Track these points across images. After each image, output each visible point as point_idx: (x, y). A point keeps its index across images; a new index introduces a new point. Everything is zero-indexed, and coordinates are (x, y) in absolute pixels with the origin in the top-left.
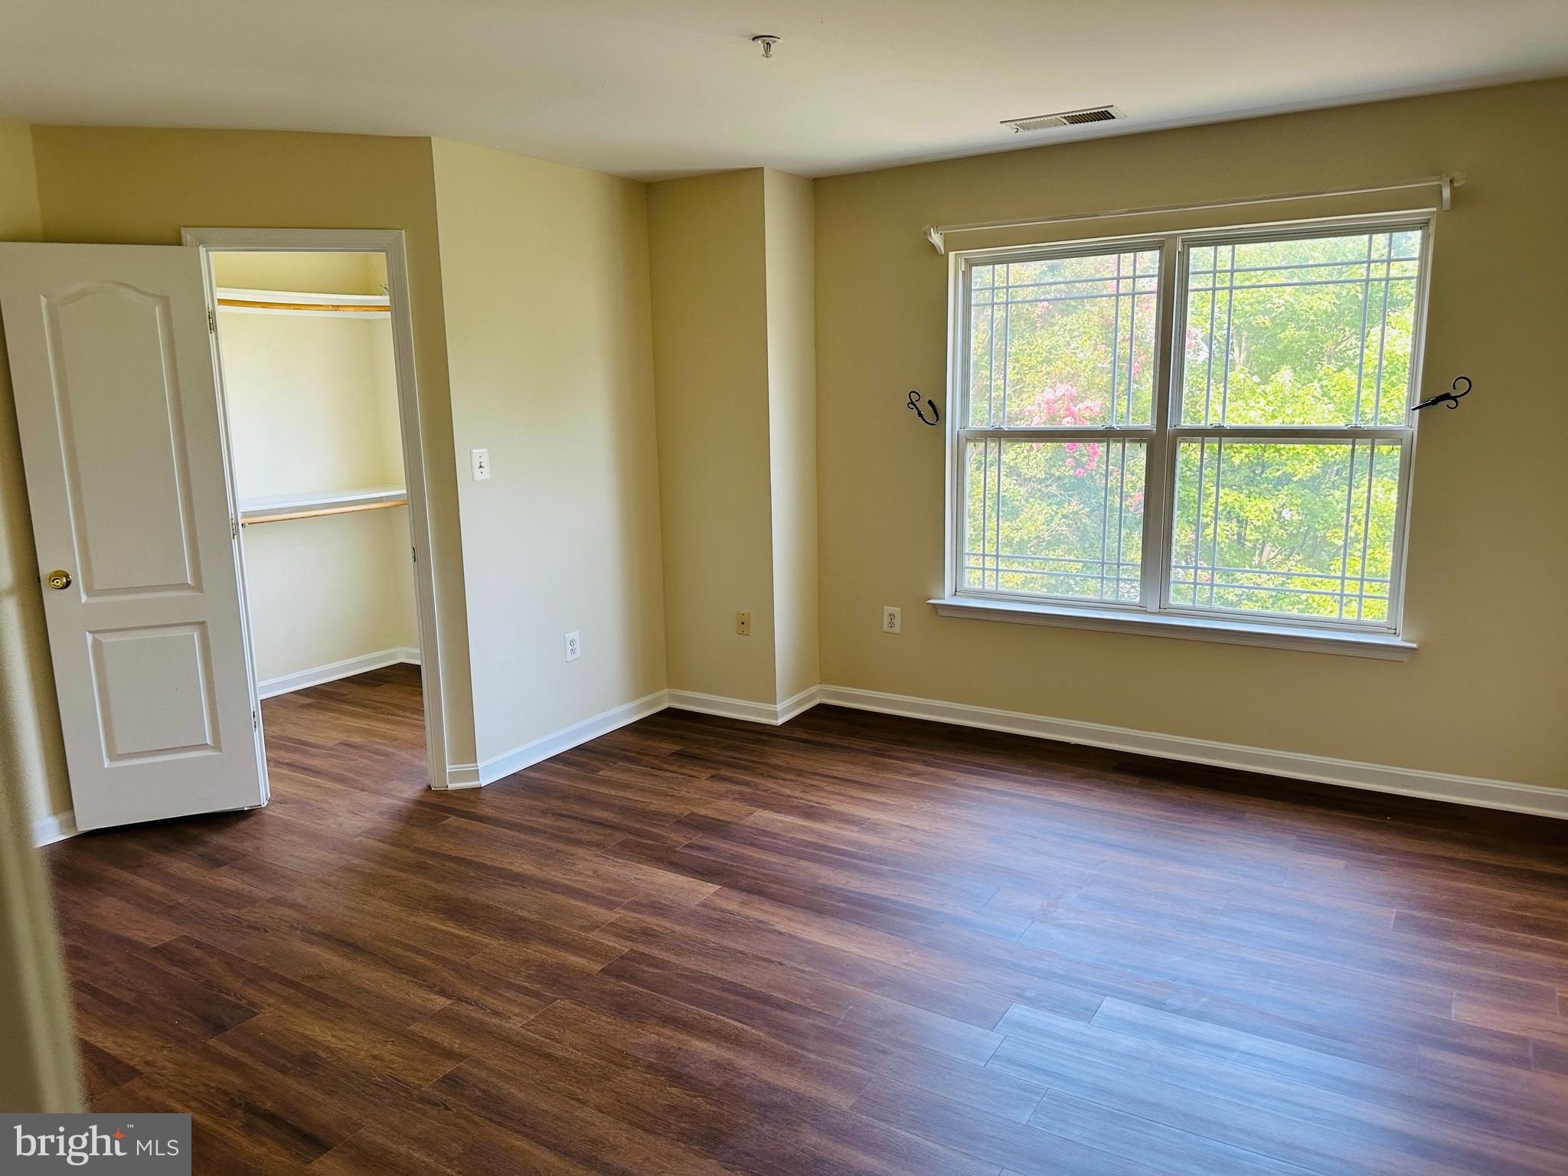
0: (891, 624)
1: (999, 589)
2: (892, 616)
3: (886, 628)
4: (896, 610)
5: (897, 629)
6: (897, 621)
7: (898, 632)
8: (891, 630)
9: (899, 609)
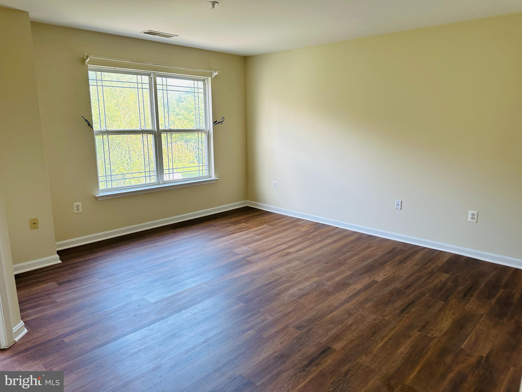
0: (78, 209)
1: (113, 187)
2: (78, 206)
3: (75, 212)
4: (79, 204)
5: (81, 210)
6: (80, 208)
7: (81, 211)
8: (78, 212)
9: (81, 202)
